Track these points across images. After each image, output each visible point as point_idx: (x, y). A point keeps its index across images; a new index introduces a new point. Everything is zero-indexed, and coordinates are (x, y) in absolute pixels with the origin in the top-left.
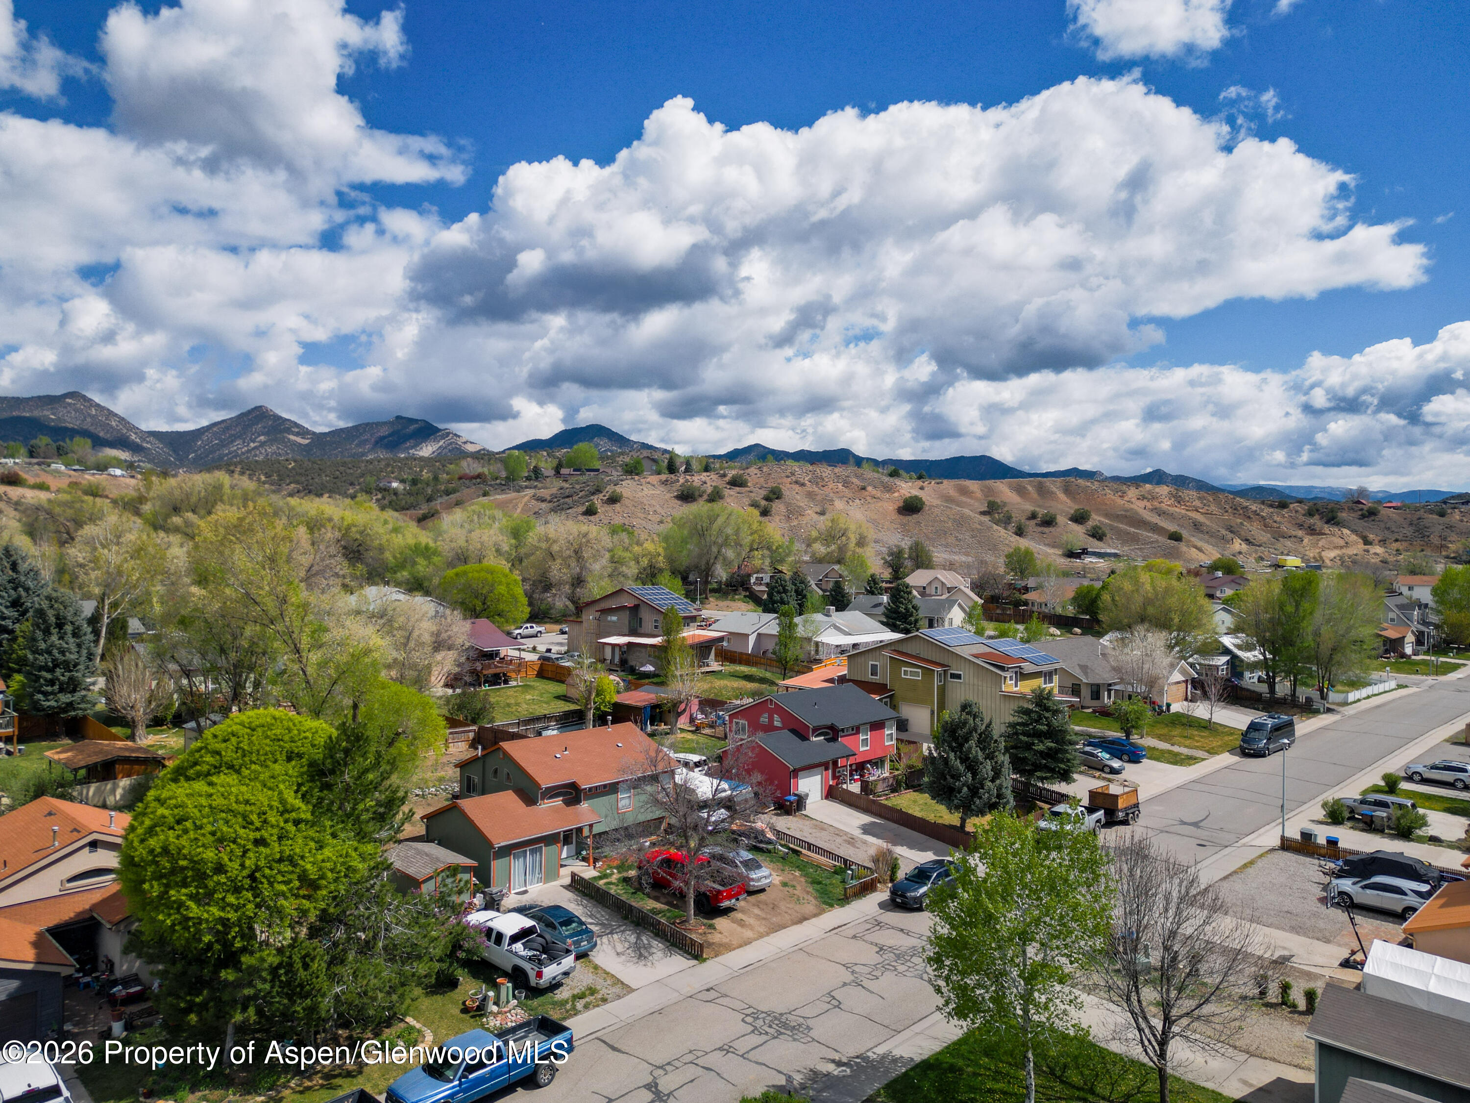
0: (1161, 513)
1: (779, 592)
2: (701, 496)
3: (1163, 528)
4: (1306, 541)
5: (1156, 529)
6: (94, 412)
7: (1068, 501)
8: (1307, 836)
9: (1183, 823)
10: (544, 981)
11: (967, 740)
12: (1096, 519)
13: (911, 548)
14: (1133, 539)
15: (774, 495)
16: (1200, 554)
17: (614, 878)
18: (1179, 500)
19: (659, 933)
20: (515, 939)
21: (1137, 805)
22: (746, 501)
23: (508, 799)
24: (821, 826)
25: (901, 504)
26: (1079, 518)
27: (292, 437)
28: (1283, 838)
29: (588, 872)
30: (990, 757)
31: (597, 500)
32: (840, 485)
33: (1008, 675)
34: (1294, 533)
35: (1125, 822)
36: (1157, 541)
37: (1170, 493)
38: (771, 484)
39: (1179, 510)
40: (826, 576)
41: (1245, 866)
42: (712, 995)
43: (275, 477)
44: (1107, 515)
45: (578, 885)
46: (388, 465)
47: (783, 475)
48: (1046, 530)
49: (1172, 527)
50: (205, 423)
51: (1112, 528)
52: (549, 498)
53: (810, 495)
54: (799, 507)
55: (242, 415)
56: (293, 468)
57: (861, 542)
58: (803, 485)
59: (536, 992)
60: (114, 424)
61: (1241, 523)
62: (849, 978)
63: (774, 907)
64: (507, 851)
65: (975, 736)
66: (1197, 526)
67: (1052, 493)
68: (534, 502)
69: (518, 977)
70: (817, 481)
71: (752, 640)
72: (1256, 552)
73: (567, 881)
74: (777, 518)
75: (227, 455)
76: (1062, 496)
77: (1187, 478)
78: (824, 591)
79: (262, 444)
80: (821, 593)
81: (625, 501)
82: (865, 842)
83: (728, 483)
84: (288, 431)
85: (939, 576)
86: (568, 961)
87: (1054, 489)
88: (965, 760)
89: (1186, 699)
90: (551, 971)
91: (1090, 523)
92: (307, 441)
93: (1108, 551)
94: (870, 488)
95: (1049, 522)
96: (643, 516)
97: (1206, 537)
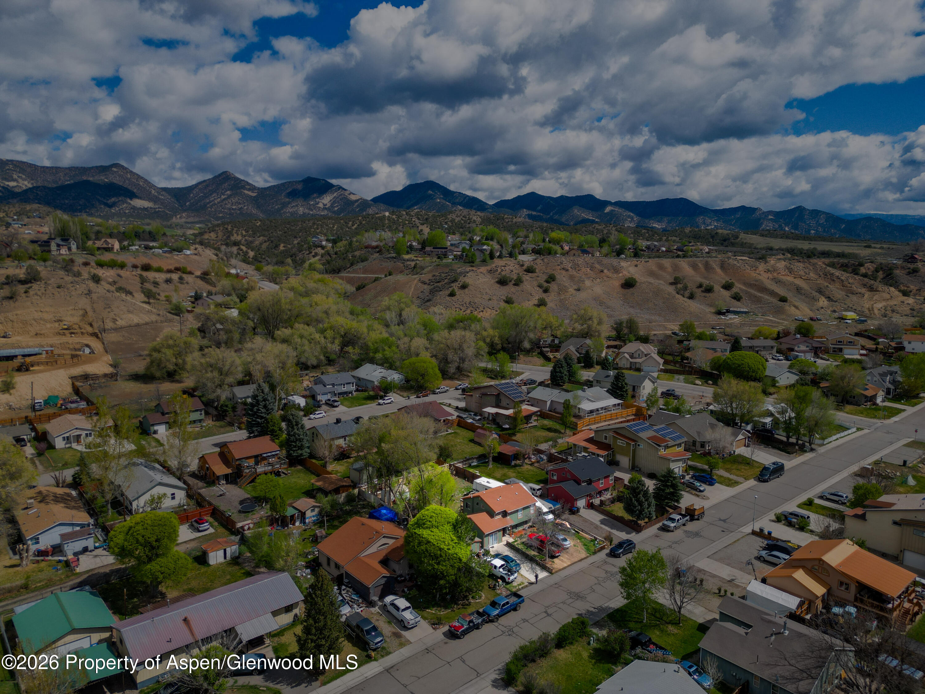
0: (778, 281)
1: (559, 367)
2: (510, 281)
3: (777, 293)
4: (866, 296)
5: (773, 294)
6: (129, 176)
7: (722, 274)
8: (761, 530)
9: (720, 520)
10: (510, 581)
11: (639, 494)
12: (738, 287)
13: (627, 322)
14: (758, 300)
15: (551, 279)
16: (797, 311)
17: (519, 542)
18: (791, 271)
19: (538, 564)
20: (500, 567)
21: (703, 513)
22: (535, 283)
23: (484, 515)
24: (586, 520)
25: (623, 282)
26: (727, 287)
27: (246, 192)
28: (753, 530)
29: (511, 540)
30: (647, 500)
31: (455, 286)
32: (588, 269)
33: (661, 448)
34: (860, 290)
35: (698, 519)
36: (772, 303)
37: (786, 266)
38: (550, 272)
39: (790, 279)
40: (581, 346)
41: (735, 542)
42: (557, 586)
43: (250, 232)
44: (745, 284)
45: (509, 545)
46: (314, 224)
47: (556, 264)
48: (707, 295)
49: (781, 292)
50: (194, 182)
51: (747, 293)
52: (428, 282)
53: (572, 277)
54: (565, 286)
55: (215, 177)
56: (260, 226)
57: (600, 323)
58: (567, 270)
59: (508, 583)
60: (141, 183)
61: (827, 286)
62: (596, 582)
63: (572, 555)
64: (488, 535)
65: (642, 493)
66: (799, 290)
67: (714, 268)
68: (420, 284)
69: (502, 578)
70: (576, 267)
71: (548, 403)
72: (832, 306)
73: (505, 543)
74: (553, 294)
75: (209, 203)
76: (719, 270)
77: (820, 211)
78: (580, 354)
79: (229, 197)
80: (578, 355)
81: (470, 287)
82: (601, 528)
83: (526, 271)
84: (243, 187)
85: (641, 348)
86: (516, 575)
87: (715, 266)
88: (638, 501)
89: (745, 446)
90: (512, 578)
91: (734, 290)
92: (255, 194)
93: (742, 310)
94: (605, 271)
95: (709, 290)
96: (480, 296)
97: (803, 297)
